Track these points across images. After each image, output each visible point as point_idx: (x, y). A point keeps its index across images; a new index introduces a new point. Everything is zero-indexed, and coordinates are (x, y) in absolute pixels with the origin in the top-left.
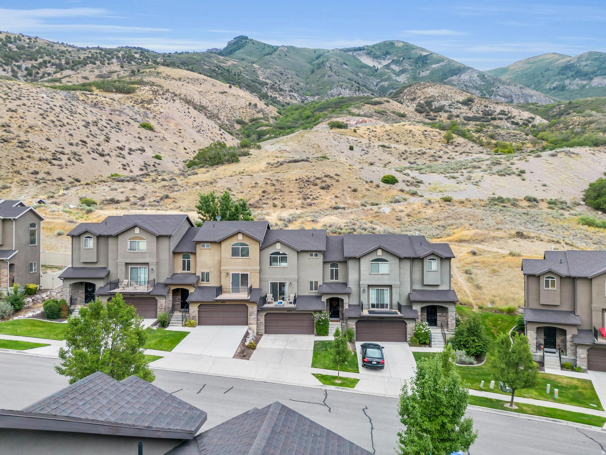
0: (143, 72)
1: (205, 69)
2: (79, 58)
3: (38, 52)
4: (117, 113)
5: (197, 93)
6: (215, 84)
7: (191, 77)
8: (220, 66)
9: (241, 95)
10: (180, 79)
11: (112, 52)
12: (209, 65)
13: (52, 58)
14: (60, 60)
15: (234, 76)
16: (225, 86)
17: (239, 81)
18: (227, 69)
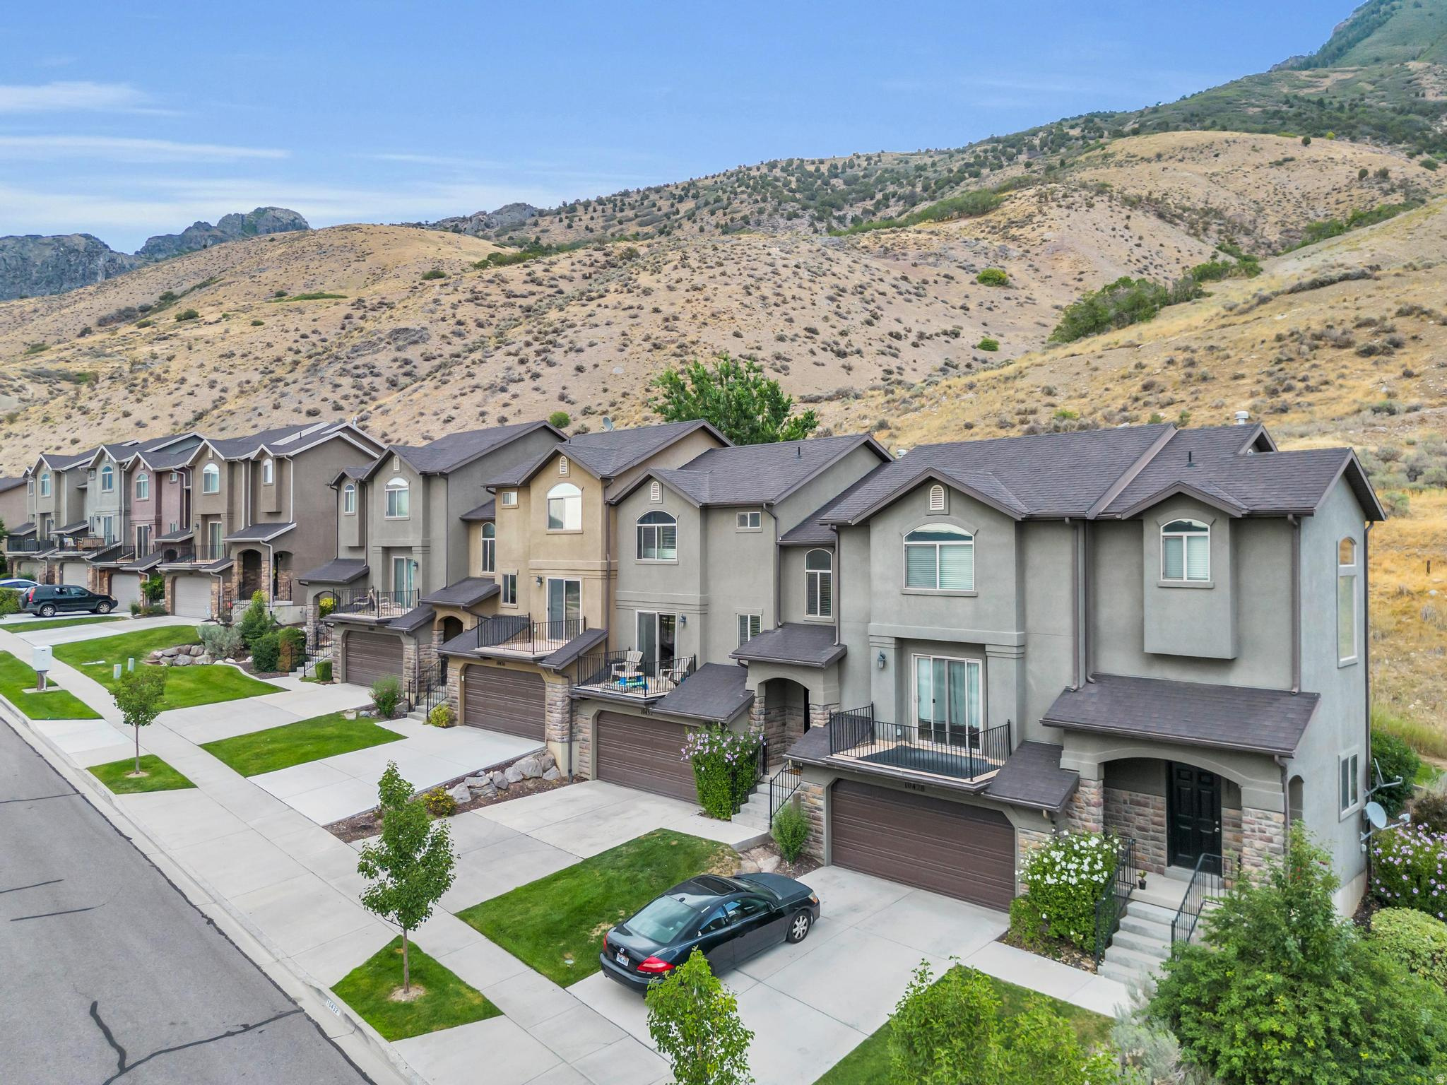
0: (1072, 165)
1: (1251, 117)
2: (950, 171)
3: (880, 180)
4: (931, 260)
5: (1204, 181)
6: (1258, 147)
7: (1190, 145)
8: (1296, 97)
9: (1338, 157)
10: (1159, 156)
11: (1019, 140)
12: (1261, 103)
13: (901, 185)
14: (914, 186)
15: (1339, 114)
16: (1290, 144)
17: (1352, 121)
18: (1316, 99)
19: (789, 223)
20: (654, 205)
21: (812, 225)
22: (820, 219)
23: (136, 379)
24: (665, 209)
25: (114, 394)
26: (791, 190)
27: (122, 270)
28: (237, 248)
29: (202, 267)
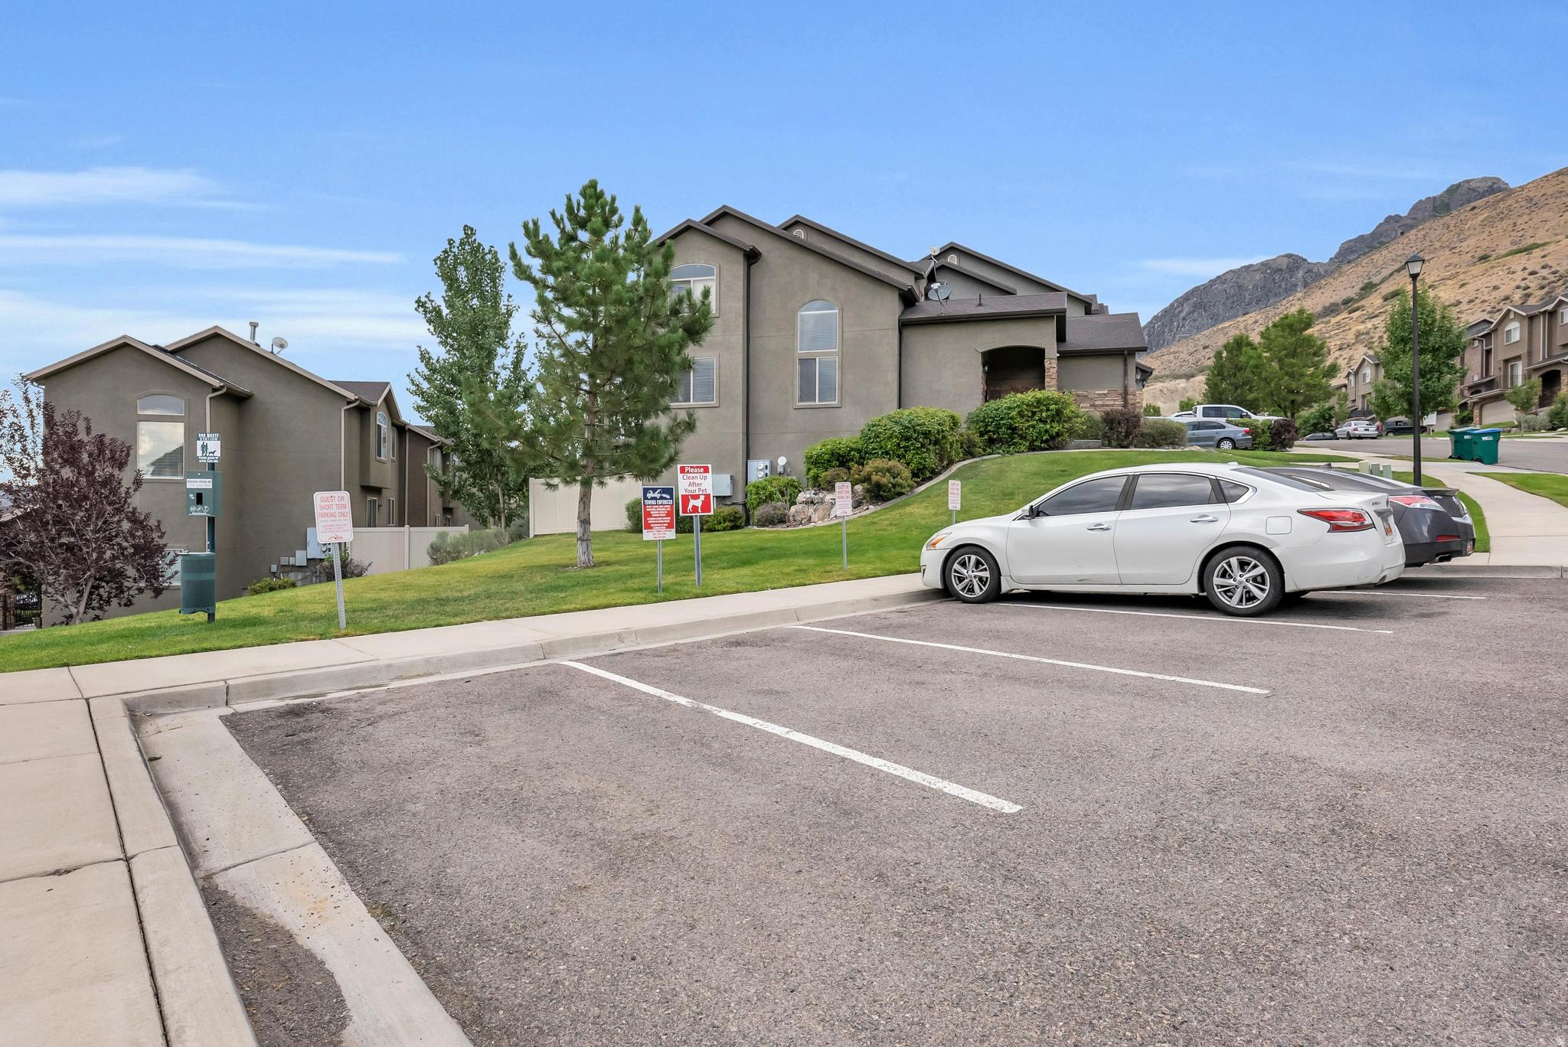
23: (1372, 338)
25: (1355, 352)
27: (1319, 277)
28: (1436, 228)
29: (1399, 253)
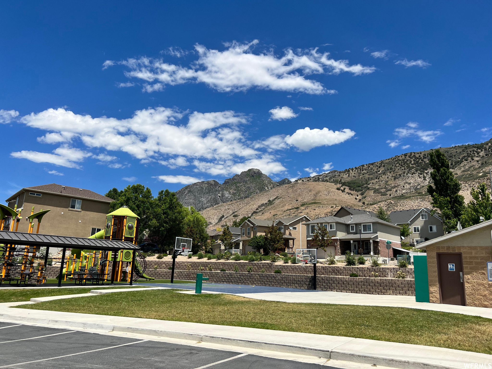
19: (412, 176)
20: (372, 169)
21: (419, 176)
22: (421, 174)
24: (375, 170)
26: (412, 164)
